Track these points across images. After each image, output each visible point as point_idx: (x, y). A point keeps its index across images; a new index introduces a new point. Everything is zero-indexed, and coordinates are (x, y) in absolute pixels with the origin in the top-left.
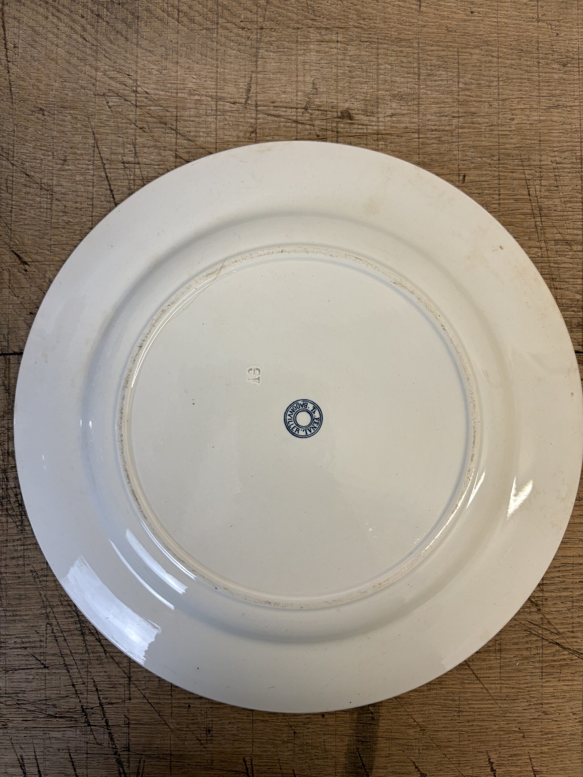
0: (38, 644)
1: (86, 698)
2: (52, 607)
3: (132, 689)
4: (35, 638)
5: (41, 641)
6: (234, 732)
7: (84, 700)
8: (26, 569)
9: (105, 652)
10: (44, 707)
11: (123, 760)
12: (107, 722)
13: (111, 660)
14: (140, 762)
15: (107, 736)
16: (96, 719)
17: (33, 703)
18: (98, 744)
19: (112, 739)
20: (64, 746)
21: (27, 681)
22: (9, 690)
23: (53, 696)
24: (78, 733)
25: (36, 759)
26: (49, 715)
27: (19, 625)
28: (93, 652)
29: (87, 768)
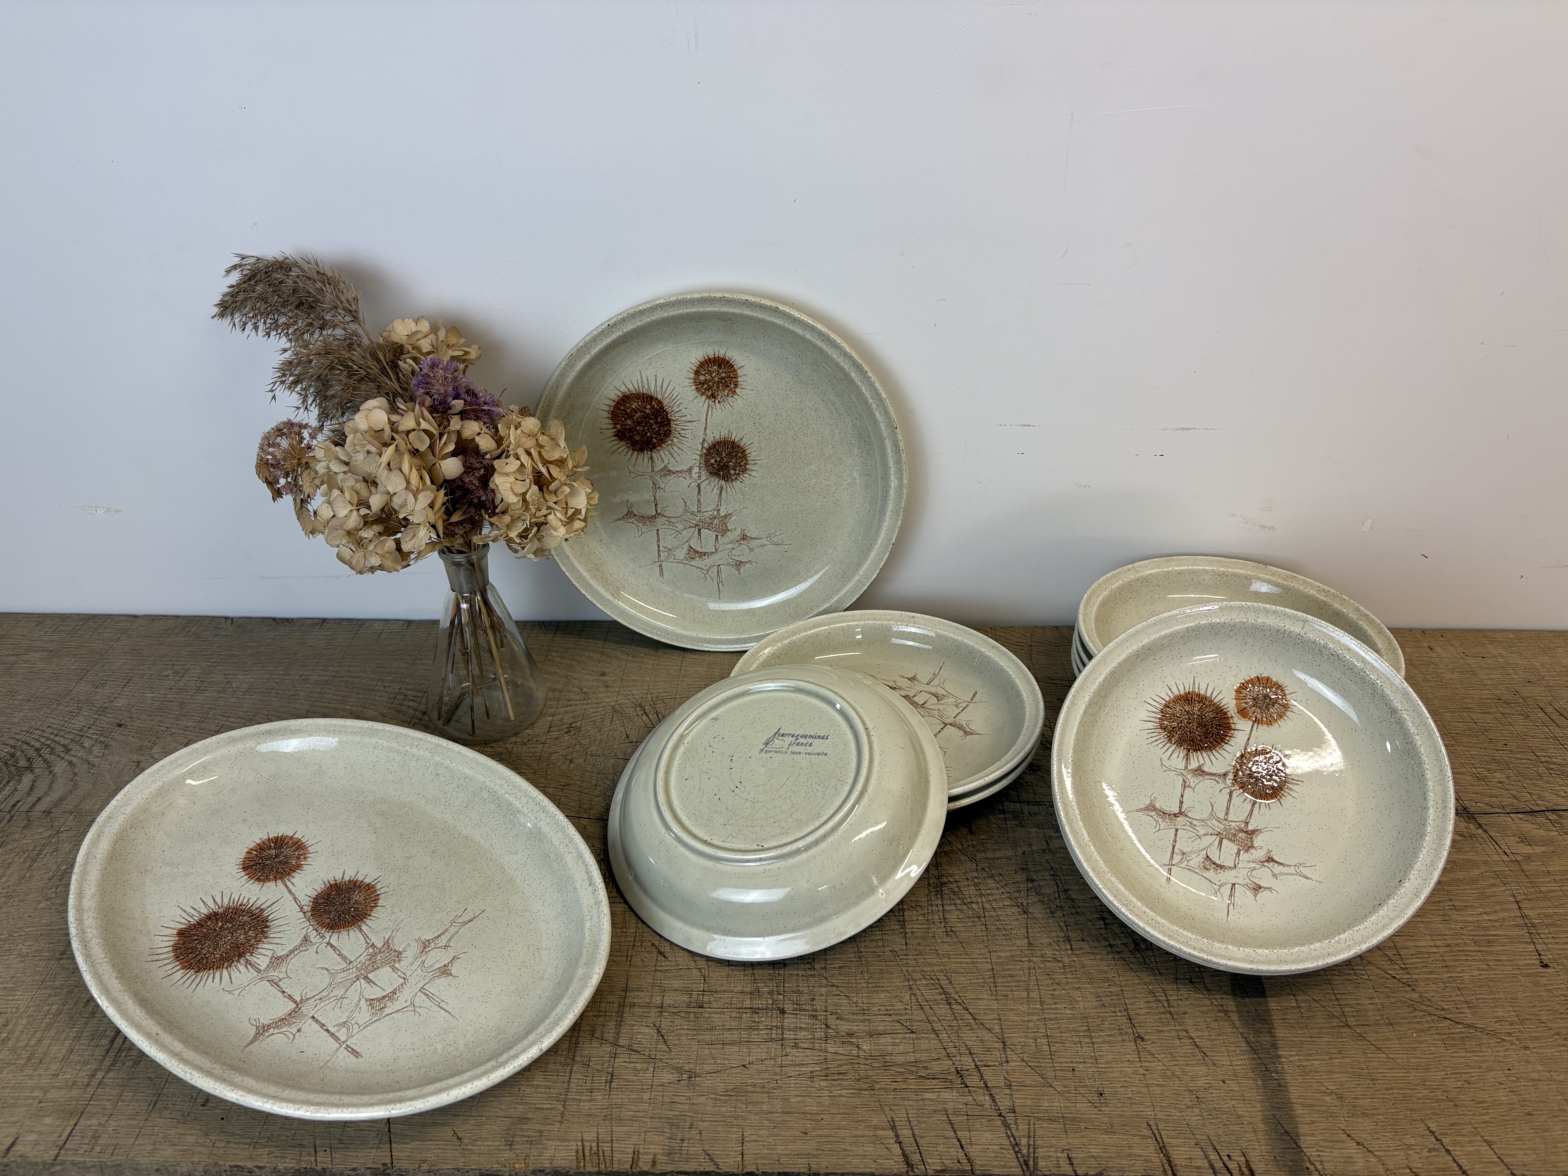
0: (903, 1012)
1: (960, 1061)
2: (915, 980)
3: (1008, 1053)
4: (899, 1006)
5: (906, 1009)
6: (1130, 1096)
7: (958, 1063)
8: (886, 949)
9: (975, 1019)
10: (914, 1069)
11: (1009, 1122)
12: (985, 1083)
13: (981, 1026)
14: (1029, 1124)
15: (987, 1098)
16: (973, 1080)
17: (902, 1065)
18: (977, 1105)
19: (994, 1101)
20: (940, 1107)
21: (894, 1044)
22: (874, 1053)
23: (923, 1059)
24: (955, 1094)
25: (910, 1121)
26: (921, 1076)
27: (882, 995)
28: (962, 1019)
29: (969, 1131)
